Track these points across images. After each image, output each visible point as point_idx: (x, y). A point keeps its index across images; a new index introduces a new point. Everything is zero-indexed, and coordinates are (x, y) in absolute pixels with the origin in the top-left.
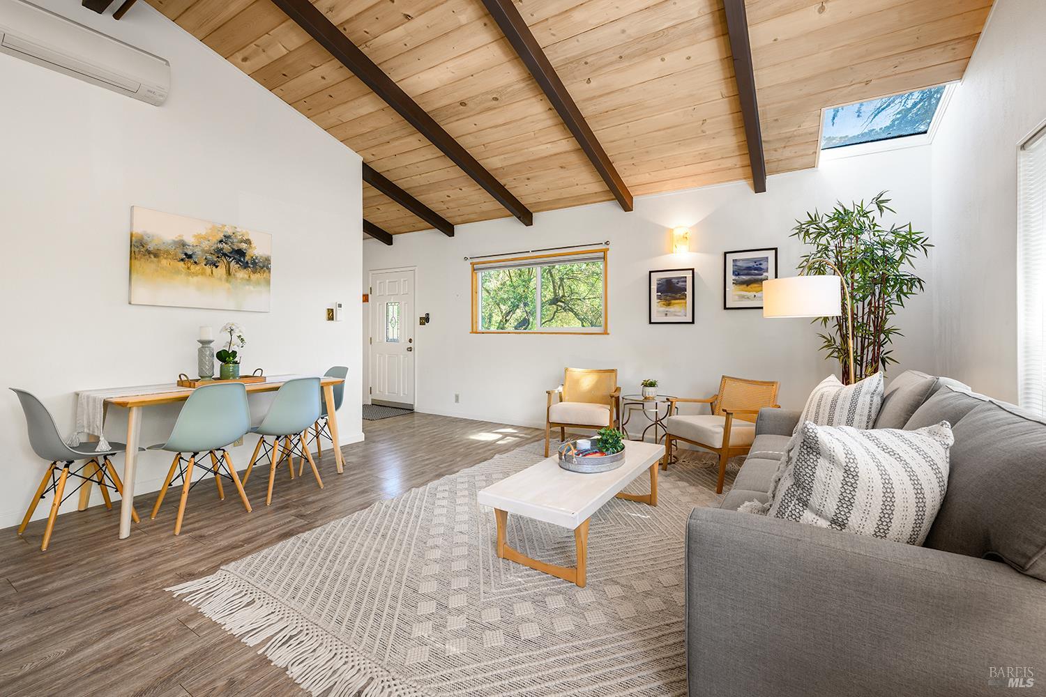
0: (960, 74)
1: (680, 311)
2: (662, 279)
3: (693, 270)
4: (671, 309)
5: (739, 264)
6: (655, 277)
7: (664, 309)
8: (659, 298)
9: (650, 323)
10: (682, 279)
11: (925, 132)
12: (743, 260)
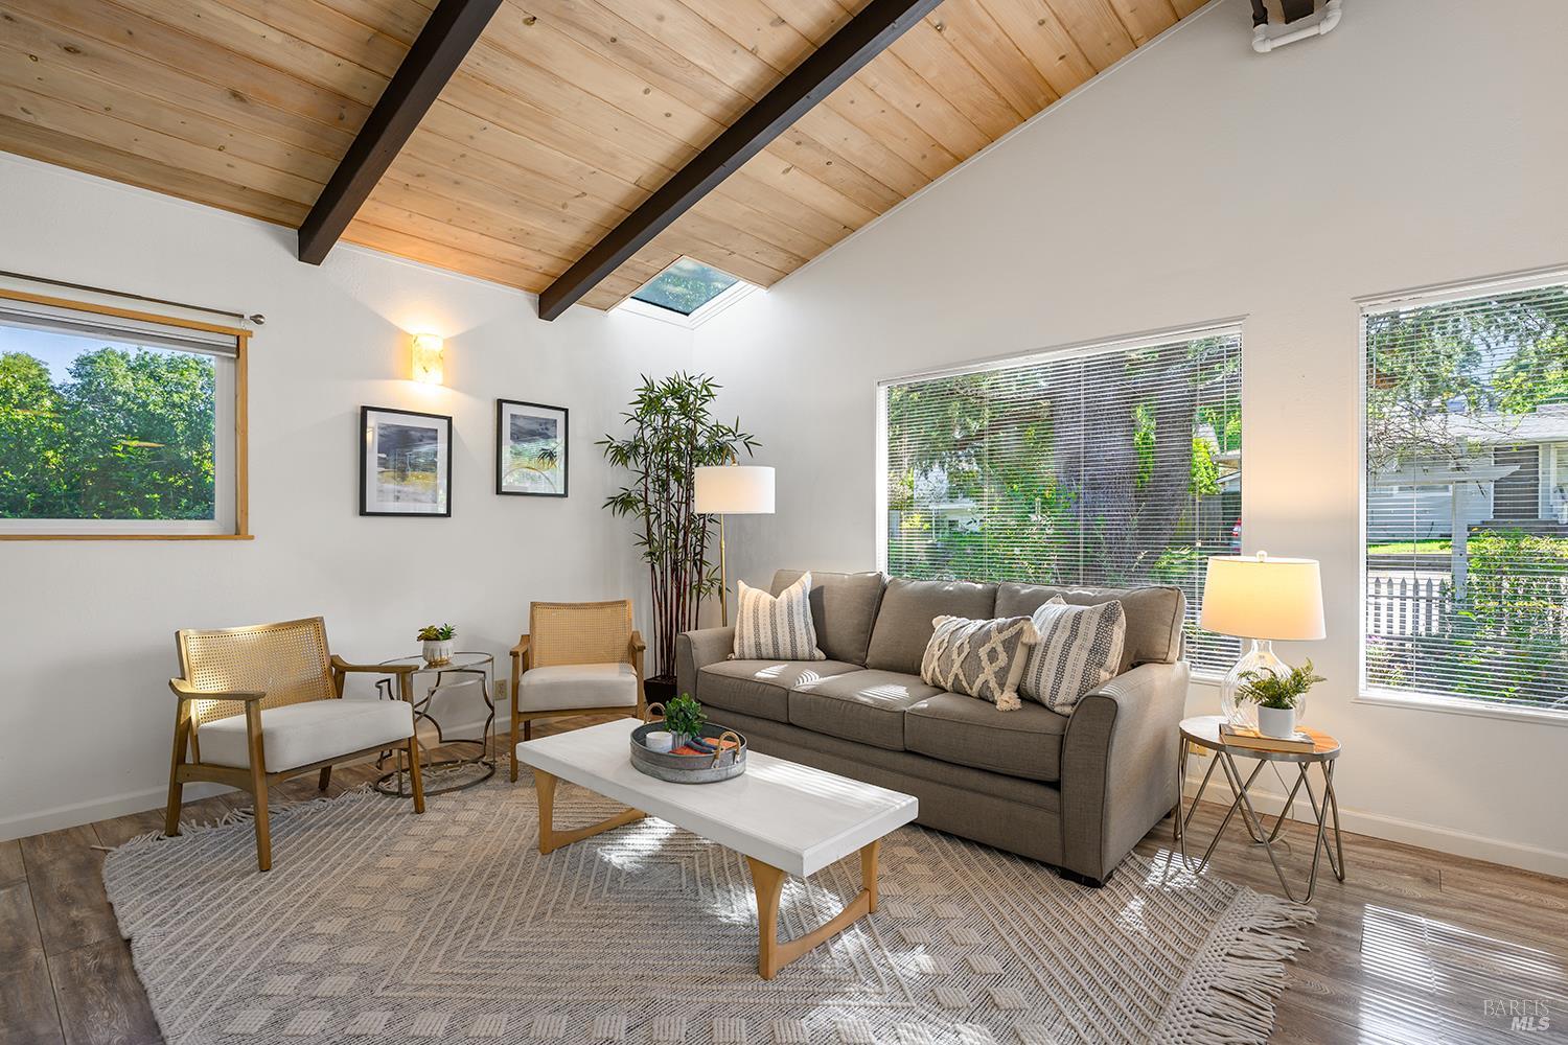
0: (771, 283)
1: (425, 492)
2: (389, 426)
3: (450, 419)
4: (407, 488)
5: (520, 423)
6: (373, 419)
7: (391, 486)
8: (383, 463)
9: (363, 512)
10: (430, 434)
11: (687, 314)
12: (525, 417)
